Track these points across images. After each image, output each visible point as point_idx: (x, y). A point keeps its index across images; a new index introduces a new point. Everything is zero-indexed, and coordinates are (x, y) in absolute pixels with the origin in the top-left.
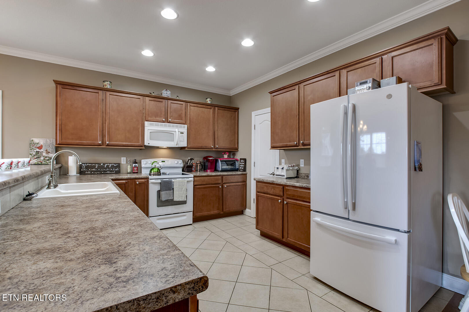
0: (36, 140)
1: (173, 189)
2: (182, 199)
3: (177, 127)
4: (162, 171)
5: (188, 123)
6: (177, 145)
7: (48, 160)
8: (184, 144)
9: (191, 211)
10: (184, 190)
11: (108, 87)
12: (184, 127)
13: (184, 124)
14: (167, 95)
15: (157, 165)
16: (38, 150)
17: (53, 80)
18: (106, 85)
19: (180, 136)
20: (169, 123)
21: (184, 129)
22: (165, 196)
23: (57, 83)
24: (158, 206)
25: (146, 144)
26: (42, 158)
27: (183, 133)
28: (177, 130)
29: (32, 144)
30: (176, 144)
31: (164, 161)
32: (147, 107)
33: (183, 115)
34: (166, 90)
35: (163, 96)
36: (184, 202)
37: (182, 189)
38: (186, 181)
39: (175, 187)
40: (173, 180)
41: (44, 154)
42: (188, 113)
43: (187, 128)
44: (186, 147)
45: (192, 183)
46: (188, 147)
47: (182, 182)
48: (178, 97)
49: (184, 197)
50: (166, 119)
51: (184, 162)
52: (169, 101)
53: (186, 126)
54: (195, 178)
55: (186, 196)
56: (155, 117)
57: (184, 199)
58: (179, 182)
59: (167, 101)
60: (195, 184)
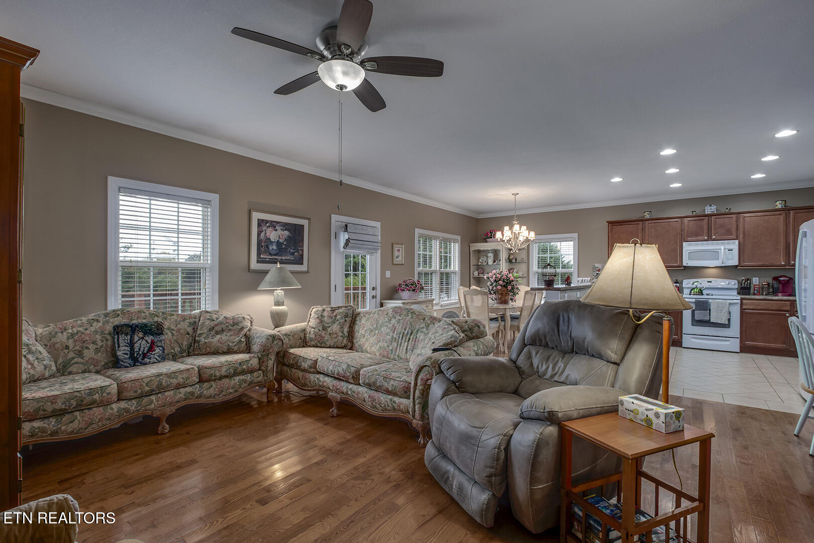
0: (597, 265)
1: (710, 310)
2: (721, 321)
3: (722, 244)
4: (704, 292)
5: (741, 237)
6: (723, 263)
8: (735, 262)
9: (738, 338)
10: (725, 312)
11: (647, 216)
12: (735, 243)
13: (735, 239)
14: (711, 211)
15: (699, 286)
16: (597, 272)
18: (646, 216)
19: (728, 253)
20: (713, 240)
21: (734, 245)
22: (699, 315)
23: (609, 223)
24: (693, 325)
25: (684, 264)
27: (732, 250)
28: (722, 248)
29: (594, 268)
30: (721, 262)
31: (711, 282)
32: (686, 228)
33: (734, 230)
34: (711, 205)
35: (706, 213)
36: (727, 326)
37: (722, 310)
38: (728, 303)
39: (711, 308)
40: (710, 301)
42: (741, 226)
43: (739, 243)
44: (737, 266)
45: (739, 306)
46: (741, 265)
47: (722, 303)
48: (727, 209)
49: (725, 320)
50: (710, 237)
51: (740, 283)
52: (713, 217)
53: (737, 242)
54: (744, 301)
55: (729, 320)
56: (696, 237)
57: (725, 322)
58: (718, 303)
59: (710, 218)
60: (744, 307)
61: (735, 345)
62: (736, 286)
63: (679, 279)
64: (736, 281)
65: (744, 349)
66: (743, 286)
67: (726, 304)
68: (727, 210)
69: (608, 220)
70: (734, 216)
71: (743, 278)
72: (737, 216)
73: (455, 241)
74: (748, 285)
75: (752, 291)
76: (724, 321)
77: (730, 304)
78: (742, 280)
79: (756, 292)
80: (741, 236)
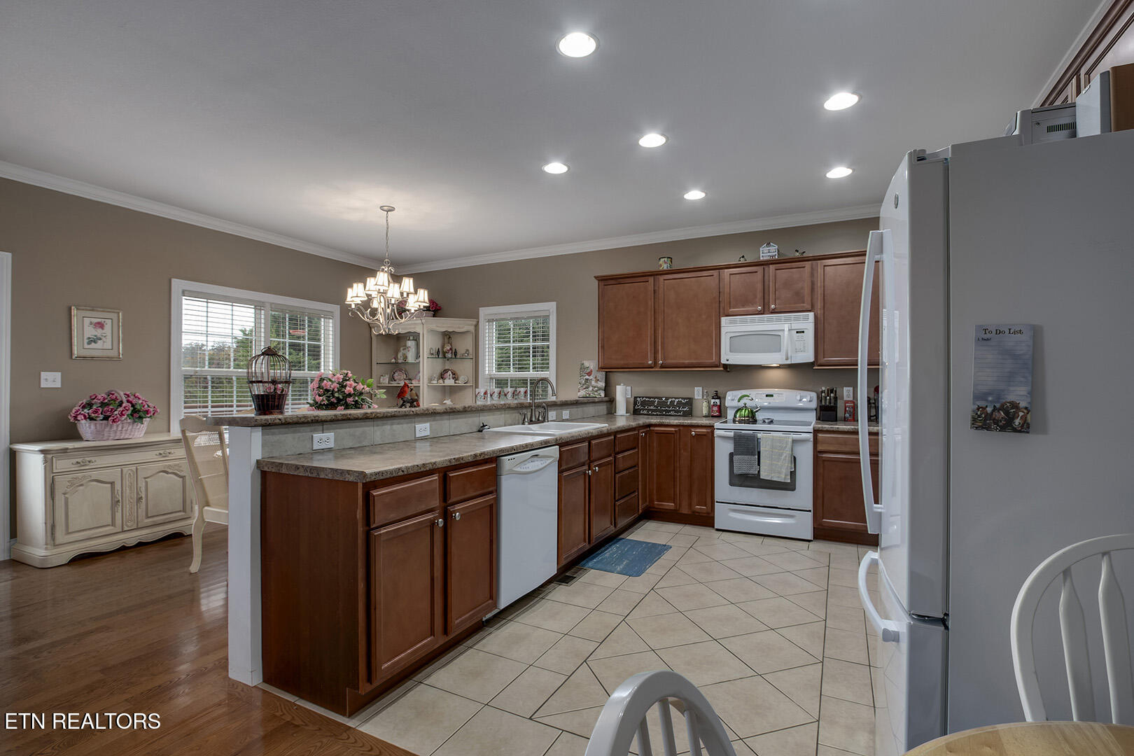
0: (587, 364)
1: (759, 453)
2: (779, 477)
3: (787, 320)
4: (759, 416)
5: (819, 307)
6: (787, 359)
7: (596, 391)
8: (808, 356)
9: (810, 511)
10: (785, 459)
11: (665, 267)
12: (807, 318)
13: (810, 311)
14: (769, 254)
15: (750, 404)
16: (587, 377)
17: (596, 277)
19: (796, 339)
20: (772, 313)
21: (807, 322)
22: (744, 465)
23: (600, 279)
24: (731, 484)
25: (723, 361)
26: (591, 389)
27: (803, 332)
28: (786, 327)
31: (772, 396)
32: (727, 290)
33: (807, 291)
34: (769, 244)
35: (761, 259)
36: (789, 486)
37: (781, 455)
38: (790, 440)
39: (762, 449)
40: (759, 436)
41: (593, 383)
42: (819, 285)
43: (816, 317)
44: (812, 364)
45: (810, 446)
46: (819, 362)
47: (780, 440)
48: (797, 251)
49: (786, 475)
50: (766, 307)
51: (820, 399)
52: (771, 266)
53: (811, 315)
54: (820, 435)
55: (793, 474)
56: (743, 306)
57: (785, 479)
58: (773, 439)
59: (766, 268)
60: (820, 448)
61: (803, 525)
62: (814, 405)
63: (720, 390)
64: (814, 395)
65: (822, 533)
66: (823, 403)
67: (787, 443)
68: (798, 254)
69: (596, 275)
70: (808, 264)
71: (823, 389)
72: (812, 265)
73: (328, 315)
74: (833, 401)
75: (840, 413)
76: (783, 477)
77: (794, 441)
78: (822, 392)
79: (847, 415)
80: (819, 305)
